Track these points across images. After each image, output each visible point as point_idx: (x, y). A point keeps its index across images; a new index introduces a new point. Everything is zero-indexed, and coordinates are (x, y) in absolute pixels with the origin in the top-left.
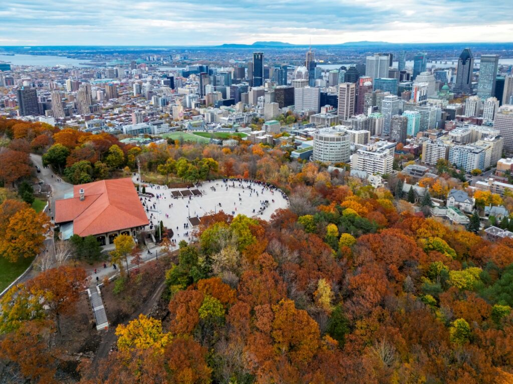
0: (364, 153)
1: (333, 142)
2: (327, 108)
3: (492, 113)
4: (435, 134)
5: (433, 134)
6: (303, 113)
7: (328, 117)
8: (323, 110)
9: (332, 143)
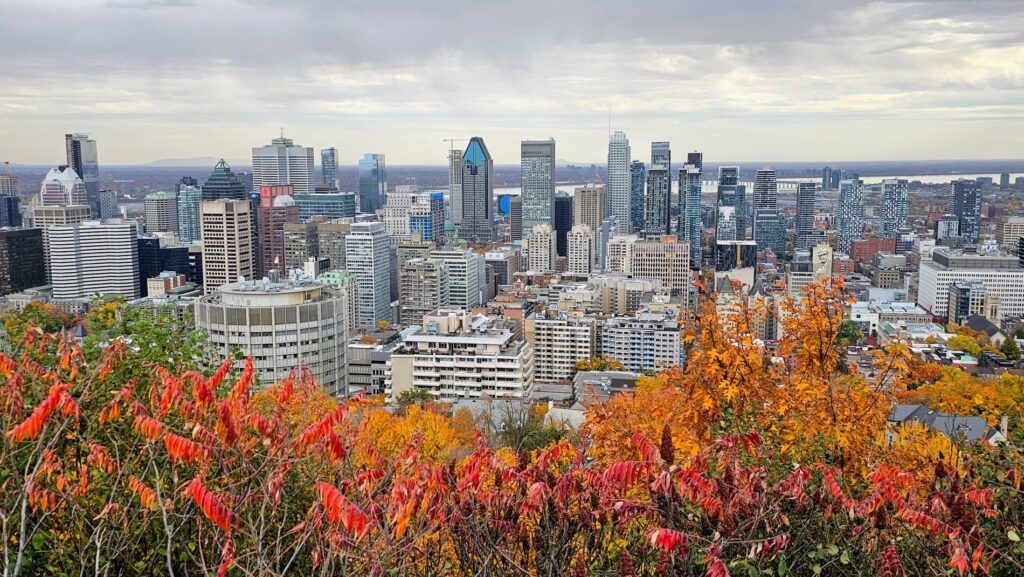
0: (431, 344)
1: (291, 327)
2: (167, 282)
3: (587, 261)
4: (519, 306)
5: (512, 306)
6: (86, 305)
7: (180, 304)
8: (155, 287)
9: (284, 332)
